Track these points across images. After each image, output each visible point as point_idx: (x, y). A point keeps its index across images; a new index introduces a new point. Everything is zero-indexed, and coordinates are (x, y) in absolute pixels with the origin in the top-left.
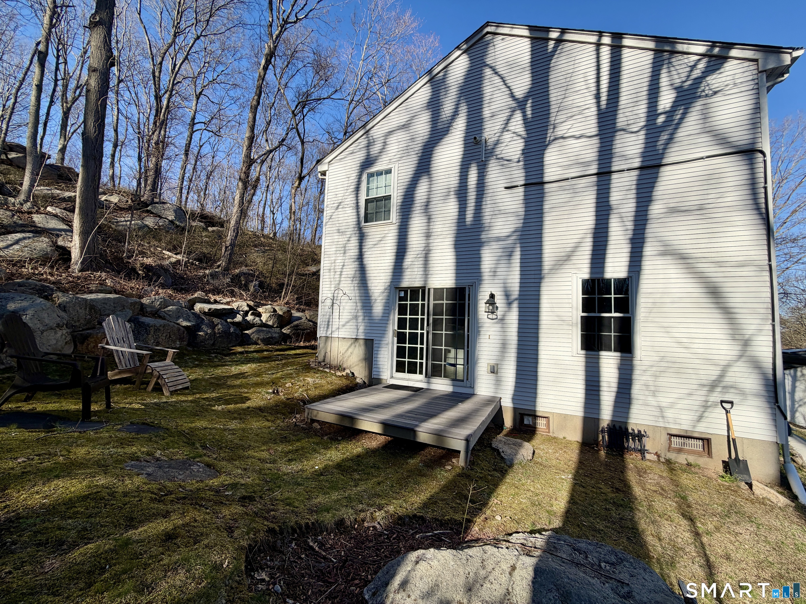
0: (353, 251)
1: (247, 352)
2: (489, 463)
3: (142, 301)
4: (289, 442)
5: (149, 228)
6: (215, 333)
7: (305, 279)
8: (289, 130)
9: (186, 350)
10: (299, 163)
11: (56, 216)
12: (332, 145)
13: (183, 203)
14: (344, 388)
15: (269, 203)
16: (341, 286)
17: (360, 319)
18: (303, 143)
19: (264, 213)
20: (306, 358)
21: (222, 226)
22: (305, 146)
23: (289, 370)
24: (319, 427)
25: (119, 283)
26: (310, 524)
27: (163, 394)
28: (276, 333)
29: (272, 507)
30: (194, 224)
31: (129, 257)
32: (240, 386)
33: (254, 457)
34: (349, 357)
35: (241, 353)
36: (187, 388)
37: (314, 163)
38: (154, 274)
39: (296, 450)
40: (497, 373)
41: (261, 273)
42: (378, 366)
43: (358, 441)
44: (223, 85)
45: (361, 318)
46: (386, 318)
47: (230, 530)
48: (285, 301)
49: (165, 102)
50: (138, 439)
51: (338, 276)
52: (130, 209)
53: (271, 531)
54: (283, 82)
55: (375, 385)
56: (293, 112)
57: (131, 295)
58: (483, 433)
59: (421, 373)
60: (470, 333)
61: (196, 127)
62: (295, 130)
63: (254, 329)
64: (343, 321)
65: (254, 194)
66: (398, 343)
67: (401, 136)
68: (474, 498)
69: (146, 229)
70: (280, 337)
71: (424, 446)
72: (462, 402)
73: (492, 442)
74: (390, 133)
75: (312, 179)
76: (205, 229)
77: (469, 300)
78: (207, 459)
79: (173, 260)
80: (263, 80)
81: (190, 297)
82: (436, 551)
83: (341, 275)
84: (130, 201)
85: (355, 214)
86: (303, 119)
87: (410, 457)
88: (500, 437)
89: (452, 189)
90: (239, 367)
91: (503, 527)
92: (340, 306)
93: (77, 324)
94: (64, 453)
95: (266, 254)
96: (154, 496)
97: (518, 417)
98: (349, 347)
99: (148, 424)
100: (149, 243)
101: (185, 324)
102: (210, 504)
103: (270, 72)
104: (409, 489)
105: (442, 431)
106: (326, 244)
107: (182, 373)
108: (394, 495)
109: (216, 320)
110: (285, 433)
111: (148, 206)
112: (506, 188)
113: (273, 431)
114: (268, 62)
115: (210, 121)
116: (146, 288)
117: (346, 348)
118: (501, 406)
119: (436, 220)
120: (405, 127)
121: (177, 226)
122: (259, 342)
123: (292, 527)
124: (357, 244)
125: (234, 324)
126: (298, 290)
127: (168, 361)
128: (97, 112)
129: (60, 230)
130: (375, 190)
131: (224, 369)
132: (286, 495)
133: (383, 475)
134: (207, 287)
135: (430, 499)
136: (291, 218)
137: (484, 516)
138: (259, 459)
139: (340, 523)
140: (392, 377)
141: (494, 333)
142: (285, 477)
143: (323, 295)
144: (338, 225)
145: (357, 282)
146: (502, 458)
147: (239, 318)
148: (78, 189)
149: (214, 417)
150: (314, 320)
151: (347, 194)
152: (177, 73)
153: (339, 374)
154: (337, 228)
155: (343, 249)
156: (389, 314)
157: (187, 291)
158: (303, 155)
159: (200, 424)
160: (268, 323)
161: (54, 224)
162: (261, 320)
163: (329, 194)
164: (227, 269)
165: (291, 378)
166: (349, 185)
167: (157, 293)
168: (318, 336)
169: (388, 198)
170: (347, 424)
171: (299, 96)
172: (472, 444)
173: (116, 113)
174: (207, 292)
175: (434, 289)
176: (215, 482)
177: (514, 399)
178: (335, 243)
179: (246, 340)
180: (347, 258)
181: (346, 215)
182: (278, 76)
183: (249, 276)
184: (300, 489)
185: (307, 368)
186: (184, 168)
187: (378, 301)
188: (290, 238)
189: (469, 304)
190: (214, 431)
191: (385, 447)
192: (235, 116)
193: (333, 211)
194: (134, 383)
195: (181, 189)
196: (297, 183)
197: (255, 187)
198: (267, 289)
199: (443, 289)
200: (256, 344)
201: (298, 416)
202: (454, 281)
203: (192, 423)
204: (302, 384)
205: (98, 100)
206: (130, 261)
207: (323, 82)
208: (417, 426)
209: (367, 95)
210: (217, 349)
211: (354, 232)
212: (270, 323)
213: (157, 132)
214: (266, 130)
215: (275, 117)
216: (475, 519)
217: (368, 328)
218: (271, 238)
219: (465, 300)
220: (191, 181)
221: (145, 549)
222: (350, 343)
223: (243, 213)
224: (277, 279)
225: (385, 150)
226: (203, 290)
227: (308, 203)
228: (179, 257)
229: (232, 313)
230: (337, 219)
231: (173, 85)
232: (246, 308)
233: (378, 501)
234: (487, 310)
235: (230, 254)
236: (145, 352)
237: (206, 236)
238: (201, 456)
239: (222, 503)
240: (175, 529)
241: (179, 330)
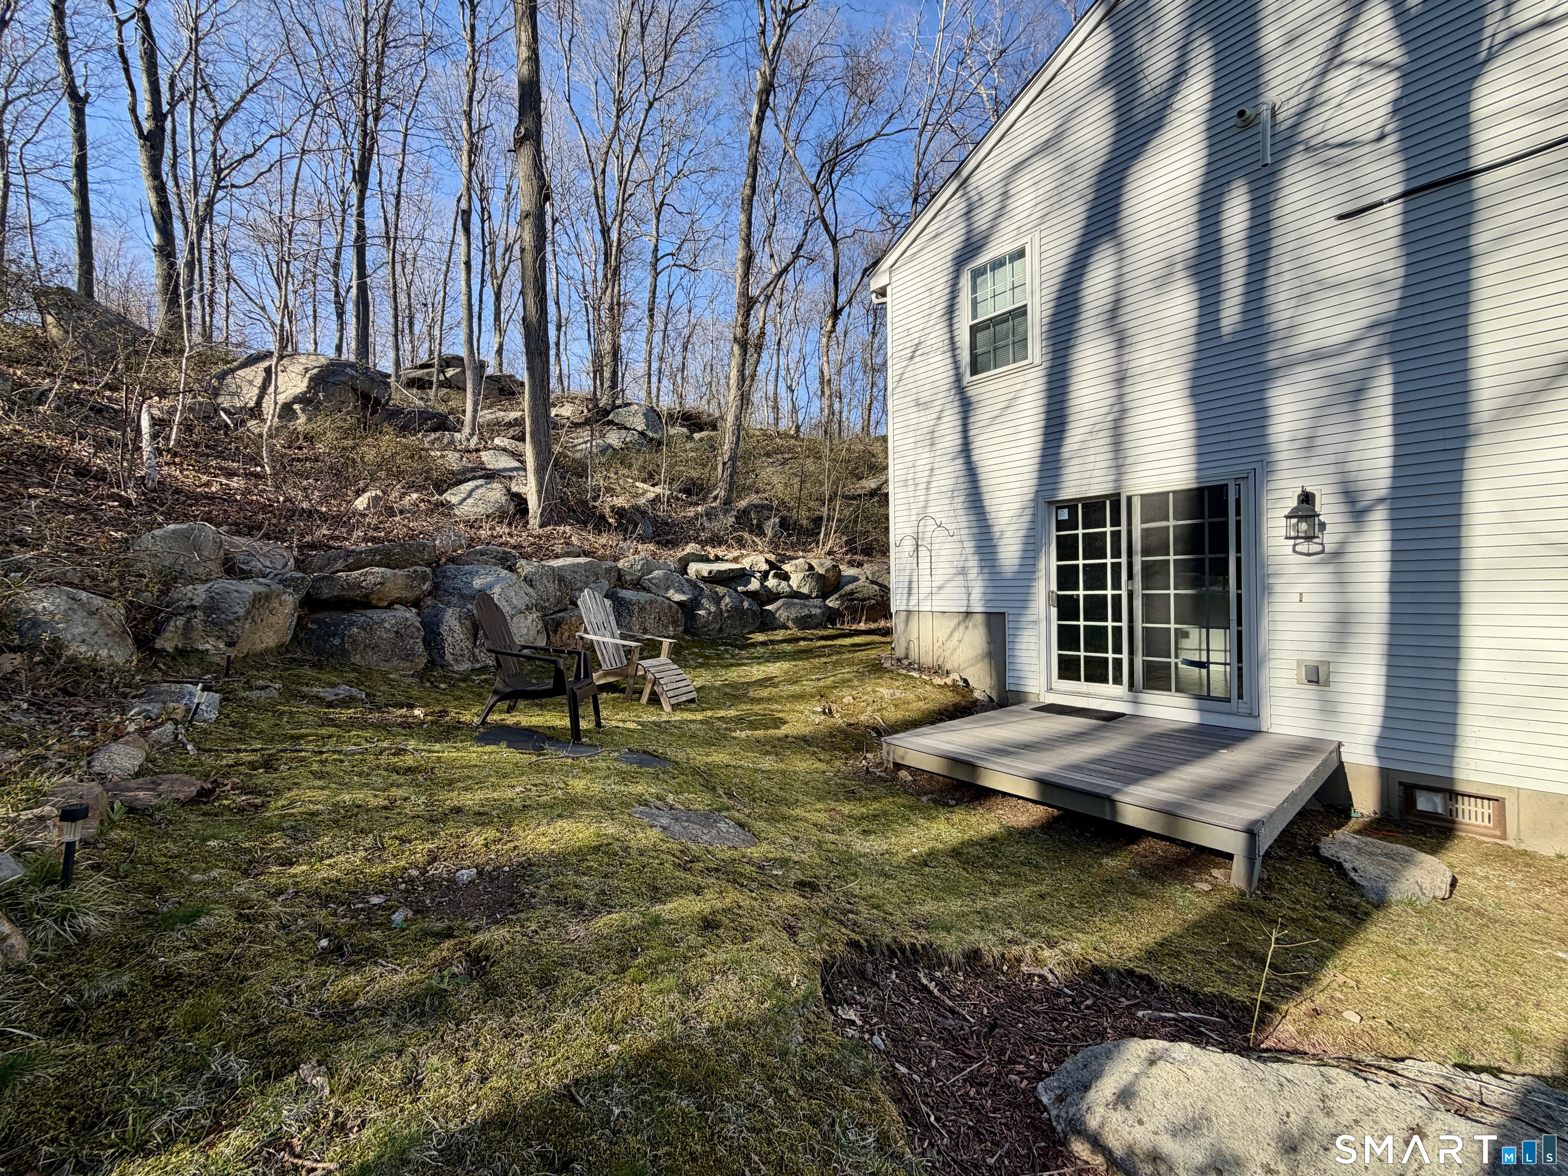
0: (949, 438)
1: (772, 642)
2: (1315, 890)
3: (620, 564)
4: (860, 800)
5: (614, 449)
6: (721, 611)
7: (858, 506)
8: (809, 224)
9: (683, 639)
10: (832, 284)
11: (504, 450)
12: (890, 232)
13: (654, 400)
14: (951, 708)
15: (782, 373)
16: (930, 510)
17: (973, 572)
18: (834, 241)
19: (776, 393)
20: (874, 652)
21: (715, 428)
22: (840, 246)
23: (845, 672)
24: (910, 778)
25: (588, 540)
26: (919, 947)
27: (662, 709)
28: (816, 607)
29: (849, 906)
30: (672, 431)
31: (595, 499)
32: (769, 700)
33: (807, 821)
34: (955, 649)
35: (764, 644)
36: (692, 701)
37: (858, 277)
38: (629, 522)
39: (875, 816)
40: (1327, 683)
41: (783, 502)
42: (1018, 667)
43: (989, 810)
44: (693, 177)
45: (975, 570)
46: (1030, 569)
47: (792, 931)
48: (827, 548)
49: (614, 236)
50: (642, 774)
51: (923, 492)
52: (587, 422)
53: (854, 945)
54: (791, 135)
55: (1012, 705)
56: (813, 187)
57: (603, 558)
58: (1292, 823)
59: (1118, 680)
60: (1244, 592)
61: (661, 265)
62: (818, 222)
63: (779, 603)
64: (938, 580)
65: (758, 362)
66: (1059, 619)
67: (1043, 168)
68: (1279, 962)
69: (610, 450)
70: (823, 614)
71: (1135, 835)
72: (1226, 746)
73: (1321, 845)
74: (1017, 168)
75: (857, 310)
76: (690, 438)
77: (1238, 513)
78: (737, 814)
79: (651, 496)
80: (758, 142)
81: (680, 554)
82: (1198, 1050)
83: (927, 489)
84: (586, 411)
85: (950, 361)
86: (833, 195)
87: (1107, 854)
88: (1341, 834)
89: (1180, 258)
90: (762, 668)
91: (1367, 1039)
92: (930, 551)
93: (547, 604)
94: (562, 785)
95: (787, 467)
96: (677, 861)
97: (1397, 793)
98: (954, 630)
99: (650, 754)
100: (616, 473)
101: (678, 597)
102: (754, 885)
103: (768, 124)
104: (1111, 918)
105: (1180, 805)
106: (896, 432)
107: (685, 676)
108: (1079, 924)
109: (721, 590)
110: (852, 785)
111: (608, 413)
112: (1341, 217)
113: (831, 779)
114: (764, 106)
115: (679, 248)
116: (621, 544)
117: (949, 631)
118: (1341, 764)
119: (1135, 339)
120: (1047, 146)
121: (652, 439)
122: (790, 624)
123: (888, 946)
124: (959, 423)
125: (746, 593)
126: (846, 527)
127: (664, 658)
128: (536, 280)
129: (511, 470)
130: (990, 302)
131: (742, 670)
132: (869, 890)
133: (1048, 881)
134: (703, 536)
135: (1162, 945)
136: (823, 392)
137: (1306, 1006)
138: (815, 825)
139: (974, 956)
140: (1050, 689)
141: (1312, 588)
142: (862, 860)
143: (898, 531)
144: (914, 391)
145: (961, 499)
146: (1353, 883)
147: (754, 585)
148: (526, 405)
149: (737, 750)
150: (880, 581)
151: (931, 323)
152: (627, 179)
153: (938, 681)
154: (914, 397)
155: (929, 436)
156: (1035, 558)
157: (673, 544)
158: (837, 267)
159: (719, 757)
160: (801, 590)
161: (505, 462)
162: (789, 586)
163: (895, 332)
164: (727, 502)
165: (851, 687)
166: (933, 303)
167: (636, 552)
168: (893, 610)
169: (1021, 312)
170: (962, 775)
171: (822, 152)
172: (1266, 841)
173: (555, 275)
174: (703, 543)
175: (1143, 496)
176: (756, 852)
177: (1382, 747)
178: (912, 428)
179: (767, 623)
180: (938, 453)
181: (929, 368)
182: (782, 126)
183: (764, 509)
184: (890, 884)
185: (876, 668)
186: (649, 341)
187: (1008, 534)
188: (826, 432)
189: (1238, 523)
190: (740, 771)
191: (1047, 827)
192: (718, 226)
193: (905, 363)
194: (623, 691)
195: (650, 375)
196: (830, 324)
197: (759, 348)
198: (794, 529)
199: (1168, 493)
200: (787, 628)
201: (869, 756)
202: (1193, 474)
203: (707, 755)
204: (871, 700)
205: (535, 262)
206: (596, 504)
207: (864, 108)
208: (1117, 791)
209: (955, 103)
210: (726, 638)
211: (950, 399)
212: (805, 590)
213: (609, 290)
214: (770, 237)
215: (783, 207)
216: (1285, 1007)
217: (990, 590)
218: (792, 437)
219: (1226, 514)
220: (661, 359)
221: (680, 935)
222: (955, 621)
223: (744, 400)
224: (809, 509)
225: (1008, 209)
226: (696, 539)
227: (850, 359)
228: (658, 490)
229: (743, 576)
230: (912, 380)
231: (624, 202)
232: (765, 567)
233: (1044, 930)
234: (1293, 534)
235: (731, 475)
236: (633, 644)
237: (692, 450)
238: (728, 809)
239: (770, 886)
240: (713, 913)
241: (670, 607)
